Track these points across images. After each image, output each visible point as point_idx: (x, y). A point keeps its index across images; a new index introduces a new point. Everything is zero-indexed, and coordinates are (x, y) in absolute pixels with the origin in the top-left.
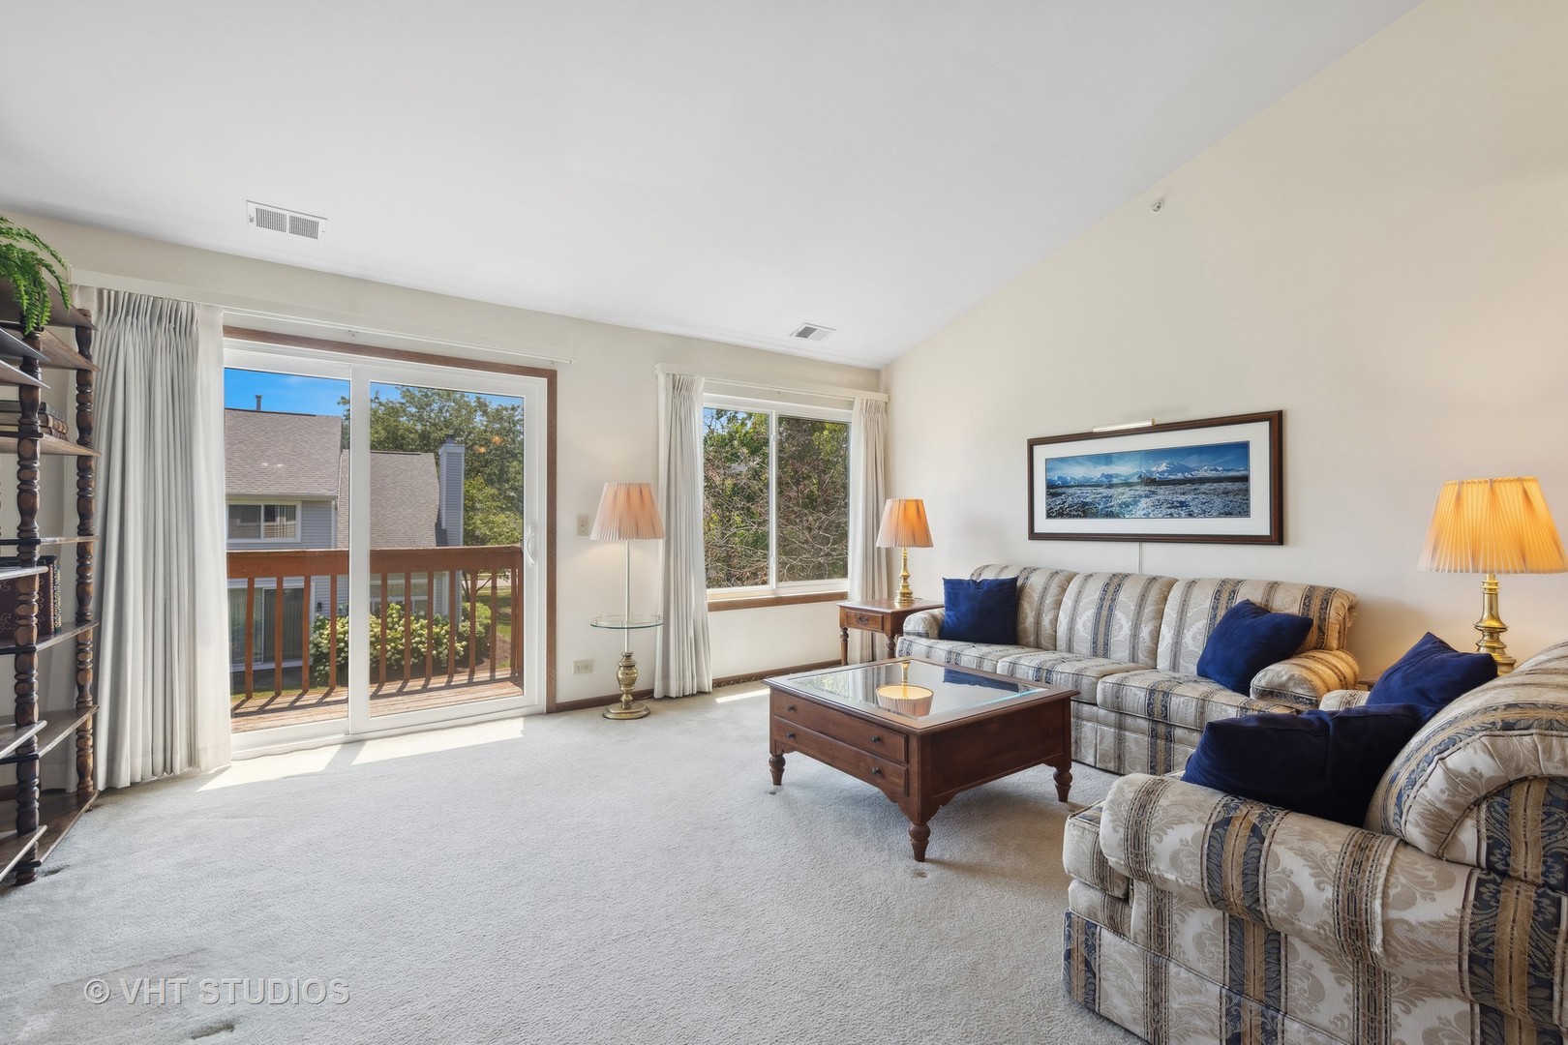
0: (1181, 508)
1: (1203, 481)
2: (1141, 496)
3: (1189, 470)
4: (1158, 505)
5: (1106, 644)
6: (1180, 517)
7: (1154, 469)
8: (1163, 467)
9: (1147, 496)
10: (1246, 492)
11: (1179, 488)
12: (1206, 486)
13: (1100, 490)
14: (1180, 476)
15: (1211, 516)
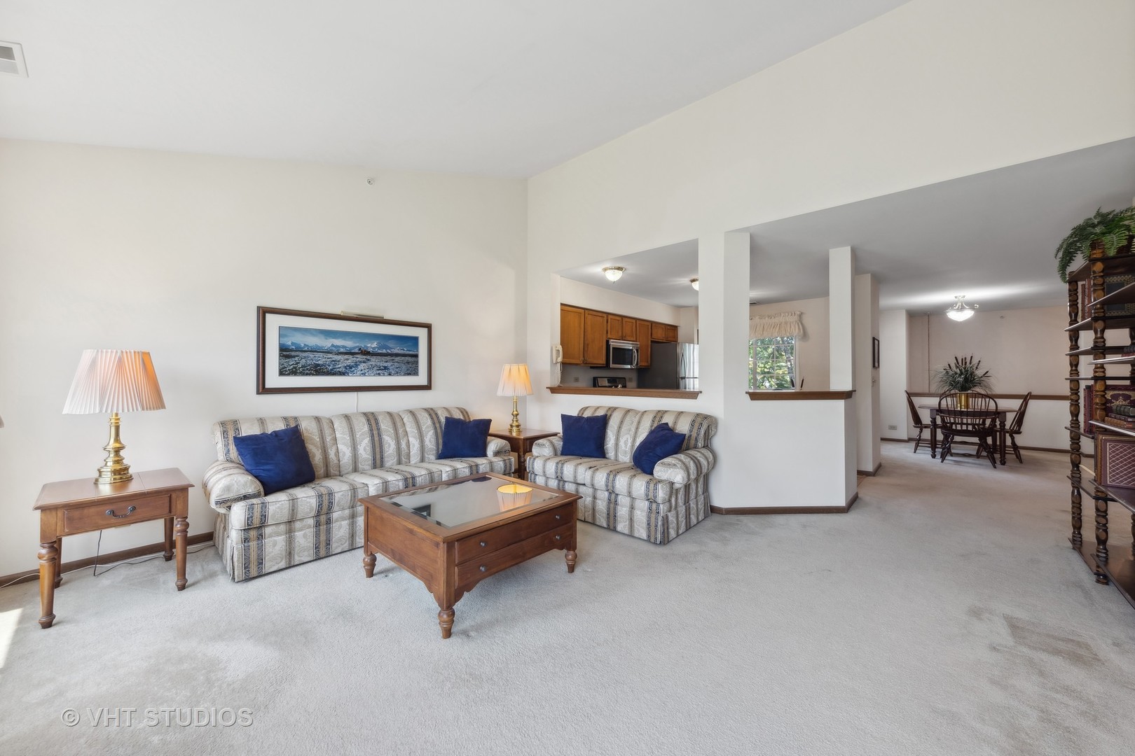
0: (384, 370)
1: (397, 355)
2: (361, 362)
3: (390, 348)
4: (372, 367)
5: (382, 458)
6: (384, 375)
7: (369, 345)
8: (375, 345)
9: (364, 362)
10: (417, 363)
11: (384, 358)
12: (397, 359)
13: (330, 356)
14: (384, 351)
15: (401, 375)
